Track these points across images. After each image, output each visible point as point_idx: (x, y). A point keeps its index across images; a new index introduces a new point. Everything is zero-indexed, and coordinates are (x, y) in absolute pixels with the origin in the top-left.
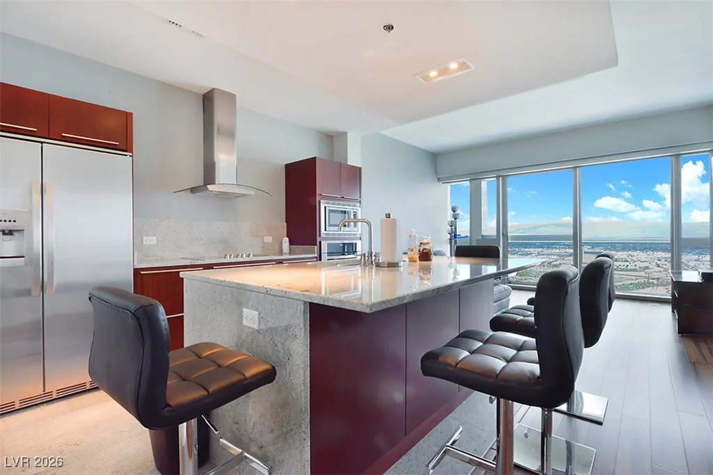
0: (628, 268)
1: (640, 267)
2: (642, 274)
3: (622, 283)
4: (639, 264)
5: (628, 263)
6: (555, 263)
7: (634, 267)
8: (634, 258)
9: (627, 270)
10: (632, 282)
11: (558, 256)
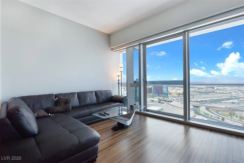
0: (224, 93)
1: (228, 92)
2: (229, 95)
3: (221, 98)
4: (228, 91)
5: (224, 91)
6: (197, 91)
7: (226, 92)
8: (226, 89)
9: (223, 94)
10: (225, 98)
11: (198, 88)
